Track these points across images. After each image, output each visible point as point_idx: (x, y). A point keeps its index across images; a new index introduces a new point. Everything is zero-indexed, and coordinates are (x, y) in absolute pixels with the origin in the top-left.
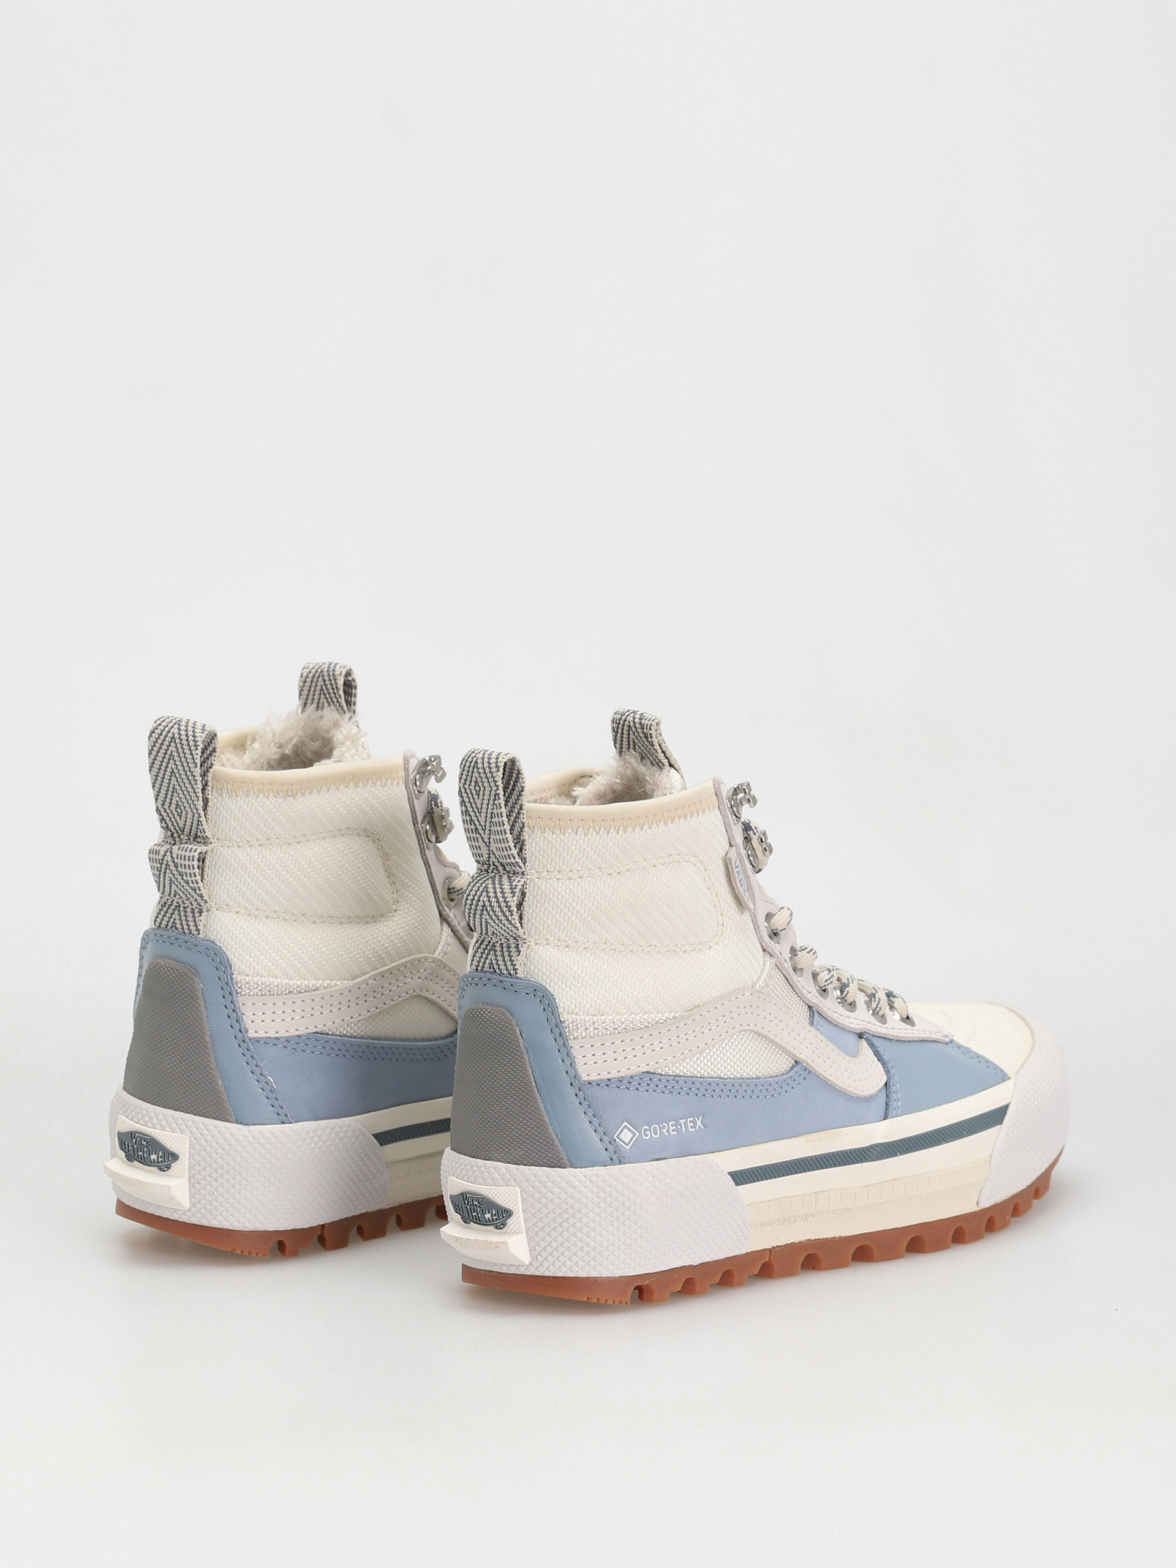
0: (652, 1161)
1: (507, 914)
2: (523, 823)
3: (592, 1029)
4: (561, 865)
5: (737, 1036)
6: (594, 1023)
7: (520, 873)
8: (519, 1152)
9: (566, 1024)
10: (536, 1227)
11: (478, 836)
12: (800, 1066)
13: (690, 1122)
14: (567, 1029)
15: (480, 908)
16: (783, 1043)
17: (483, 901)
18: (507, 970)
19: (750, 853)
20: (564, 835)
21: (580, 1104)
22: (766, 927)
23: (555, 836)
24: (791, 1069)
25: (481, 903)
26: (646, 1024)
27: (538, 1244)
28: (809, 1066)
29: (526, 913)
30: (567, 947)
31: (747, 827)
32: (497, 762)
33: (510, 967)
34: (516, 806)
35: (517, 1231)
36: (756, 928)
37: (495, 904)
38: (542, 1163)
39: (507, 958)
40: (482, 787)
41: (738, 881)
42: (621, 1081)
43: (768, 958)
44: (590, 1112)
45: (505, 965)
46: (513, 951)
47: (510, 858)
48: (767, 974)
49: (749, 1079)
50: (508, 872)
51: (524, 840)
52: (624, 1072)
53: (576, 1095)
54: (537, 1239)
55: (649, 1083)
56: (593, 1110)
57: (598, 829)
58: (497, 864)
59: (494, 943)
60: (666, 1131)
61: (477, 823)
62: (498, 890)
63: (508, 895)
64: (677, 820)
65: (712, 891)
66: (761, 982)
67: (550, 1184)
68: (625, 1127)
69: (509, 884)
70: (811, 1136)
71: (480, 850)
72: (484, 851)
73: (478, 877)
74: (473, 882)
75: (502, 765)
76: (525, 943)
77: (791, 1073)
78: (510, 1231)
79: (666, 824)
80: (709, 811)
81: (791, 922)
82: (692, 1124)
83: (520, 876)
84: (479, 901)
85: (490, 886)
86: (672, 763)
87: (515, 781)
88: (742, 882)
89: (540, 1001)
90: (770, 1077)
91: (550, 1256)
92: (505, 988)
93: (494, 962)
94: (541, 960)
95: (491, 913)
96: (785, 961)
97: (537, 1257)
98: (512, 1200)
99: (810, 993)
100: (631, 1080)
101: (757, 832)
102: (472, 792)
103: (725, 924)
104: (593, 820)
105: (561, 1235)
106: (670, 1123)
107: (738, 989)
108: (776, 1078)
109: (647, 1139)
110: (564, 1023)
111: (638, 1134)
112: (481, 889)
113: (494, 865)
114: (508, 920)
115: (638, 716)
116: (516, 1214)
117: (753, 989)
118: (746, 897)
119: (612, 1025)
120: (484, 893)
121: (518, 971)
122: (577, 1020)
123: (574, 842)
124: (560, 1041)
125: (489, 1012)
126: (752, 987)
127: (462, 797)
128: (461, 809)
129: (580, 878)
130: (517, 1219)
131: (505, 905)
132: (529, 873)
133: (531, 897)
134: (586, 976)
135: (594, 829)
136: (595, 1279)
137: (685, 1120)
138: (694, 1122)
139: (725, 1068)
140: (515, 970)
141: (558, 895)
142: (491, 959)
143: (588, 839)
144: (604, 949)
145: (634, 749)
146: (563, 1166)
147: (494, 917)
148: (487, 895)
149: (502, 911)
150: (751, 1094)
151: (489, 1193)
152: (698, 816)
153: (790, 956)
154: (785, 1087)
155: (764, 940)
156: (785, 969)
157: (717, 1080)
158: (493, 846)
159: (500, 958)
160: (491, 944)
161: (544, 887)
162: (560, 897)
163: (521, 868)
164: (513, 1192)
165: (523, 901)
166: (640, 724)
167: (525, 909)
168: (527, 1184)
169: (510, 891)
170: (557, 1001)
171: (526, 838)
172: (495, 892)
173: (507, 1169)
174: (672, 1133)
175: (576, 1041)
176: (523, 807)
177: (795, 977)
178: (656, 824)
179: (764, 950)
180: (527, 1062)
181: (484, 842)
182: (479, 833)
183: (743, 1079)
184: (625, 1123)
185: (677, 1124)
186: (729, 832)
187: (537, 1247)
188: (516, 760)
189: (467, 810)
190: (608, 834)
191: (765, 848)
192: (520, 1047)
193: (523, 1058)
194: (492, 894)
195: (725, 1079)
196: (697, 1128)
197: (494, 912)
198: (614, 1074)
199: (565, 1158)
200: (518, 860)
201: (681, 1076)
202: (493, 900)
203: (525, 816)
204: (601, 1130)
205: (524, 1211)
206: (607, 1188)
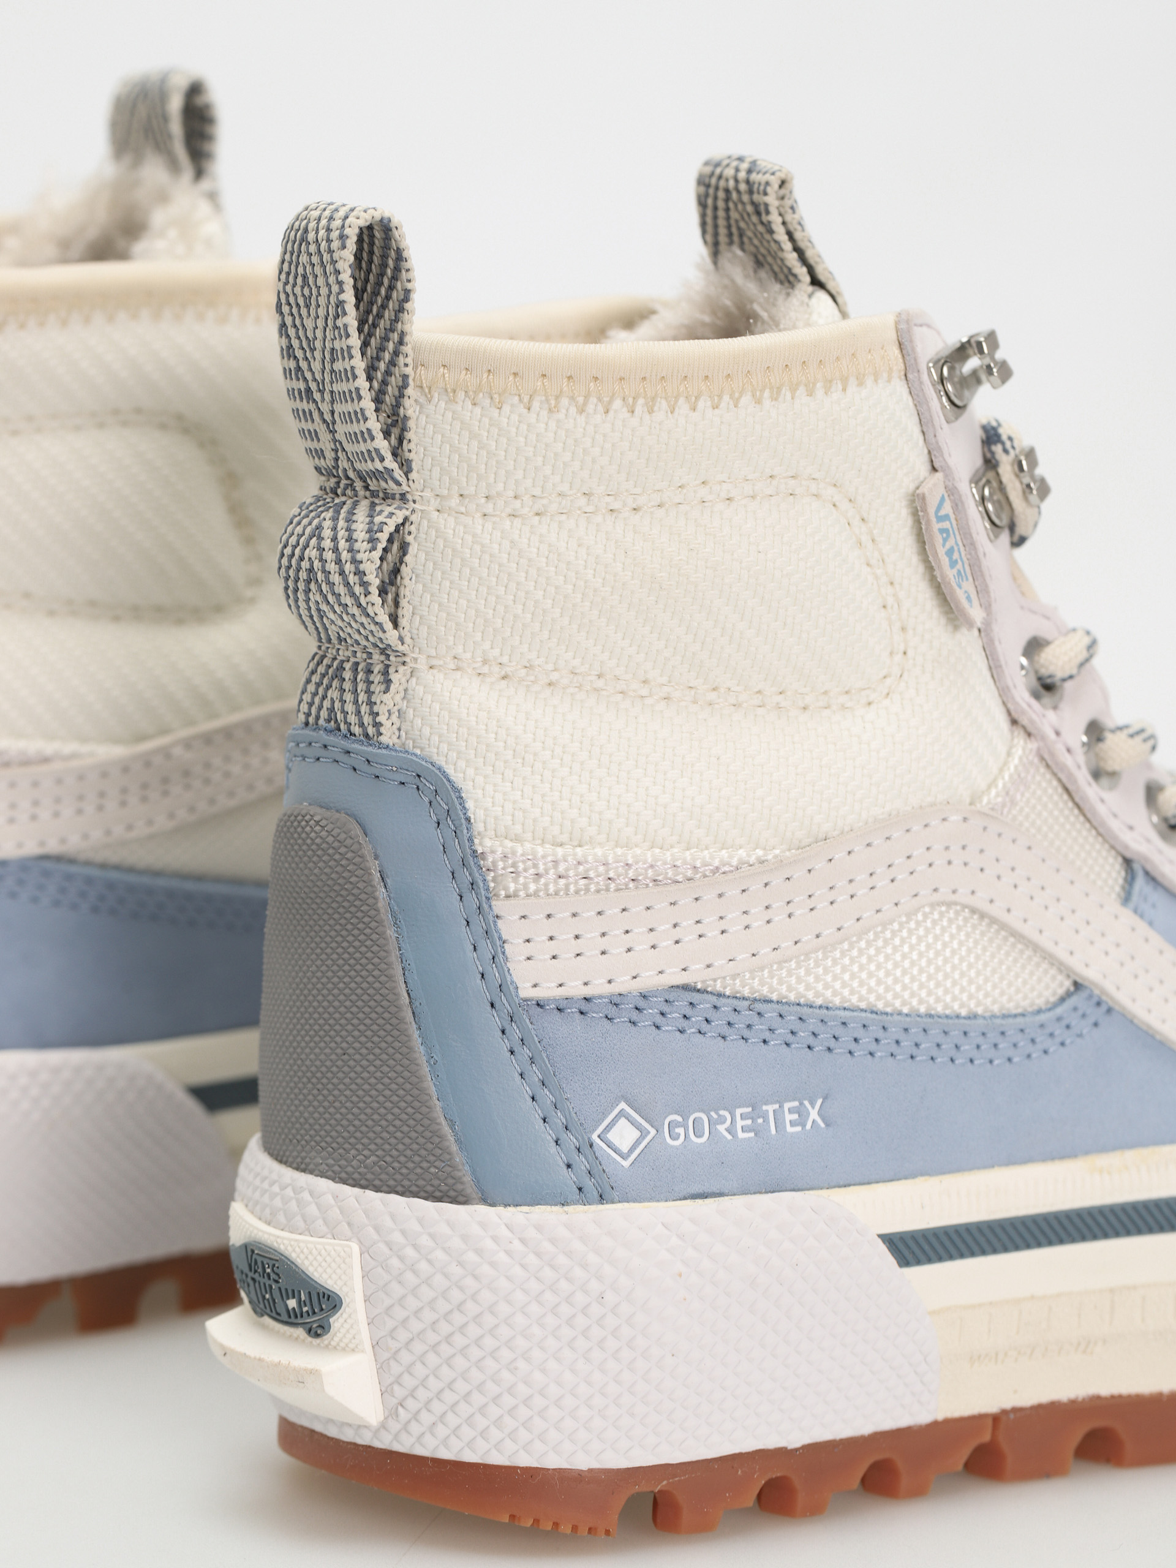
0: (685, 1198)
1: (358, 590)
2: (405, 377)
3: (552, 875)
4: (492, 480)
5: (925, 916)
6: (556, 863)
7: (398, 496)
8: (367, 1157)
9: (490, 860)
10: (393, 1338)
11: (312, 406)
12: (1083, 994)
13: (790, 1111)
14: (492, 874)
15: (303, 575)
16: (1045, 942)
17: (310, 559)
18: (362, 725)
19: (987, 492)
20: (500, 409)
21: (512, 1052)
22: (1022, 667)
23: (478, 410)
24: (1062, 1000)
25: (305, 565)
26: (689, 873)
27: (398, 1381)
28: (1107, 995)
29: (407, 593)
30: (504, 678)
31: (991, 437)
32: (343, 226)
33: (367, 719)
34: (391, 335)
35: (351, 1346)
36: (995, 669)
37: (332, 567)
38: (414, 1189)
39: (362, 697)
40: (313, 288)
41: (941, 552)
42: (616, 1005)
43: (1020, 740)
44: (535, 1074)
45: (358, 713)
46: (376, 682)
47: (373, 460)
48: (1011, 776)
49: (947, 1017)
50: (374, 494)
51: (406, 418)
52: (624, 984)
53: (503, 1032)
54: (396, 1369)
55: (688, 1011)
56: (540, 1069)
57: (581, 400)
58: (351, 474)
59: (342, 662)
60: (727, 1130)
61: (308, 375)
62: (342, 534)
63: (362, 546)
64: (789, 395)
65: (879, 572)
66: (993, 792)
67: (425, 1241)
68: (622, 1113)
69: (368, 519)
70: (1103, 1160)
71: (319, 440)
72: (326, 443)
73: (311, 504)
74: (300, 515)
75: (352, 234)
76: (404, 663)
77: (1059, 1011)
78: (338, 1344)
79: (759, 402)
80: (876, 381)
81: (1096, 662)
82: (795, 1116)
83: (397, 503)
84: (302, 559)
85: (327, 524)
86: (822, 277)
87: (393, 277)
88: (956, 556)
89: (430, 803)
90: (1005, 1016)
91: (424, 1412)
92: (355, 769)
93: (337, 705)
94: (437, 706)
95: (324, 587)
96: (1069, 750)
97: (397, 1408)
98: (338, 1271)
99: (1131, 828)
100: (641, 1004)
101: (1013, 448)
102: (299, 302)
103: (910, 653)
104: (570, 378)
105: (448, 1362)
106: (739, 1112)
107: (932, 805)
108: (1019, 1020)
109: (677, 1148)
110: (484, 859)
111: (653, 1132)
112: (308, 530)
113: (348, 478)
114: (359, 606)
115: (745, 166)
116: (348, 1306)
117: (973, 807)
118: (963, 592)
119: (601, 869)
120: (314, 541)
121: (382, 730)
122: (514, 853)
123: (524, 427)
124: (471, 899)
125: (317, 823)
126: (971, 804)
127: (281, 313)
128: (280, 343)
129: (537, 514)
130: (350, 1316)
131: (353, 569)
132: (417, 498)
133: (422, 556)
134: (544, 749)
135: (572, 398)
136: (531, 1473)
137: (776, 1106)
138: (801, 1112)
139: (887, 989)
140: (377, 725)
141: (482, 552)
142: (332, 699)
143: (558, 421)
144: (595, 689)
145: (742, 246)
146: (461, 1199)
147: (330, 598)
148: (319, 544)
149: (347, 584)
150: (953, 1052)
151: (294, 1251)
152: (844, 390)
153: (1085, 739)
154: (1043, 1041)
155: (1013, 698)
156: (1064, 767)
157: (863, 1014)
158: (341, 429)
159: (348, 697)
160: (335, 664)
161: (451, 532)
162: (487, 557)
163: (399, 484)
164: (342, 1253)
165: (401, 564)
166: (748, 182)
167: (406, 581)
168: (376, 1237)
169: (368, 536)
170: (470, 804)
171: (410, 413)
172: (334, 539)
173: (336, 1197)
174: (741, 1135)
175: (512, 901)
176: (407, 339)
177: (1091, 791)
178: (731, 397)
179: (1014, 722)
180: (392, 946)
181: (324, 421)
182: (314, 401)
183: (931, 1016)
184: (623, 1105)
185: (756, 1111)
186: (930, 436)
187: (396, 1387)
188: (392, 225)
189: (290, 347)
190: (607, 412)
191: (1028, 486)
192: (377, 910)
193: (382, 935)
194: (327, 544)
195: (886, 1014)
196: (808, 1126)
197: (331, 585)
198: (599, 988)
199: (468, 1179)
200: (390, 463)
201: (771, 1001)
202: (329, 555)
203: (409, 360)
204: (559, 1118)
205: (367, 1300)
206: (562, 1260)
